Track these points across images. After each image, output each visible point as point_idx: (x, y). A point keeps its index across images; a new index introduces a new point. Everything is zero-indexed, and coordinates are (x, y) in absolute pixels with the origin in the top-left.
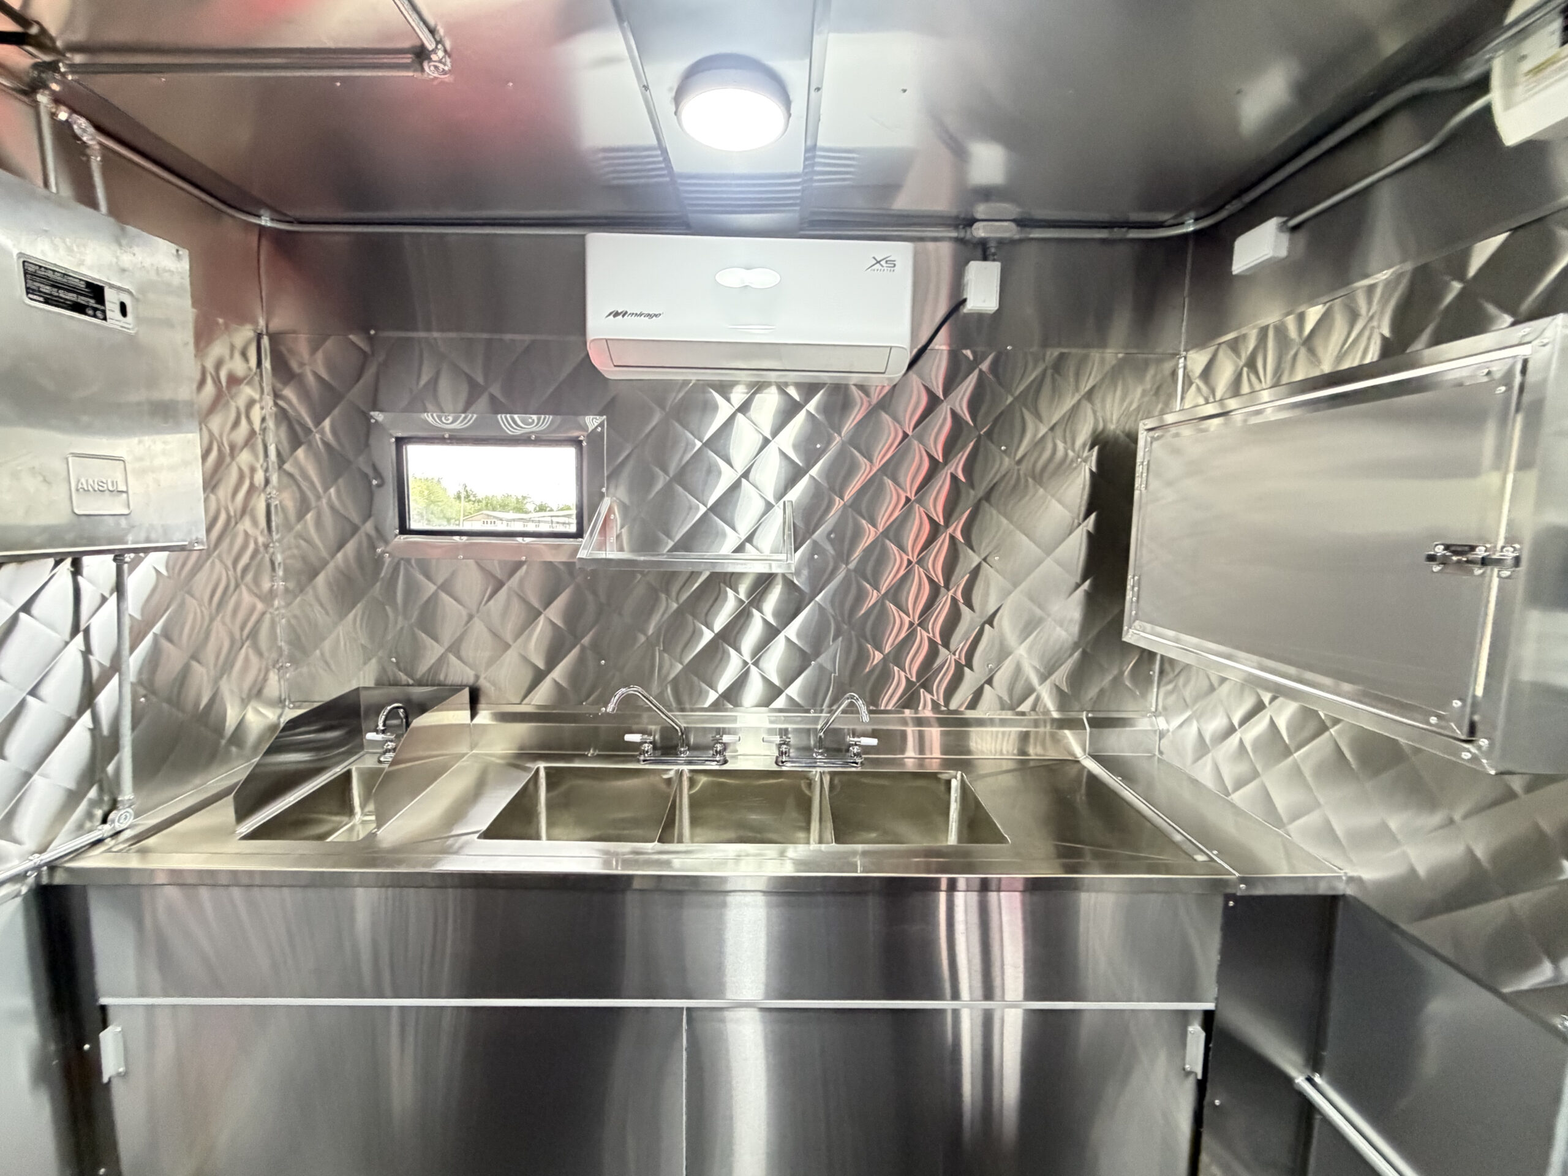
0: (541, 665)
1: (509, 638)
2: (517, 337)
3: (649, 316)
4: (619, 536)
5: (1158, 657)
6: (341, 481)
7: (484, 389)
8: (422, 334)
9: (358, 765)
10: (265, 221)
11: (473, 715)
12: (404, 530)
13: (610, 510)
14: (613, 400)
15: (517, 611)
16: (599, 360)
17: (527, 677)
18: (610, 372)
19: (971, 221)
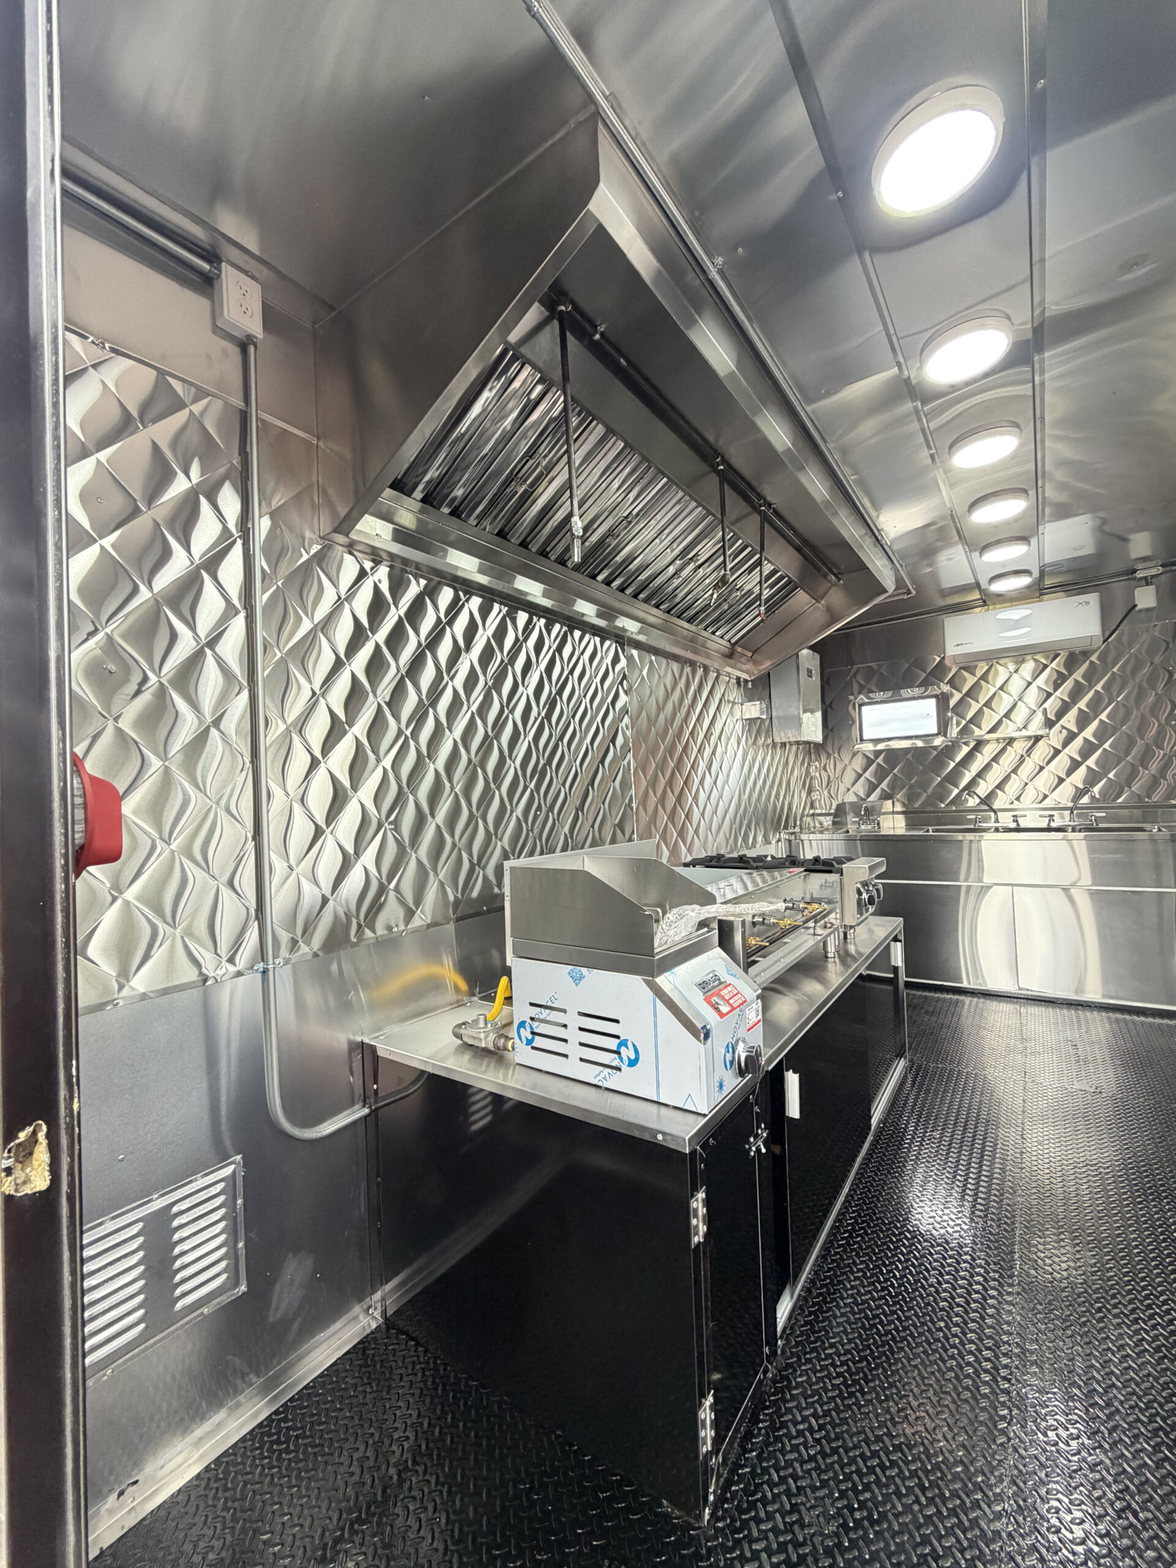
12: (863, 740)
16: (948, 663)
19: (1135, 571)
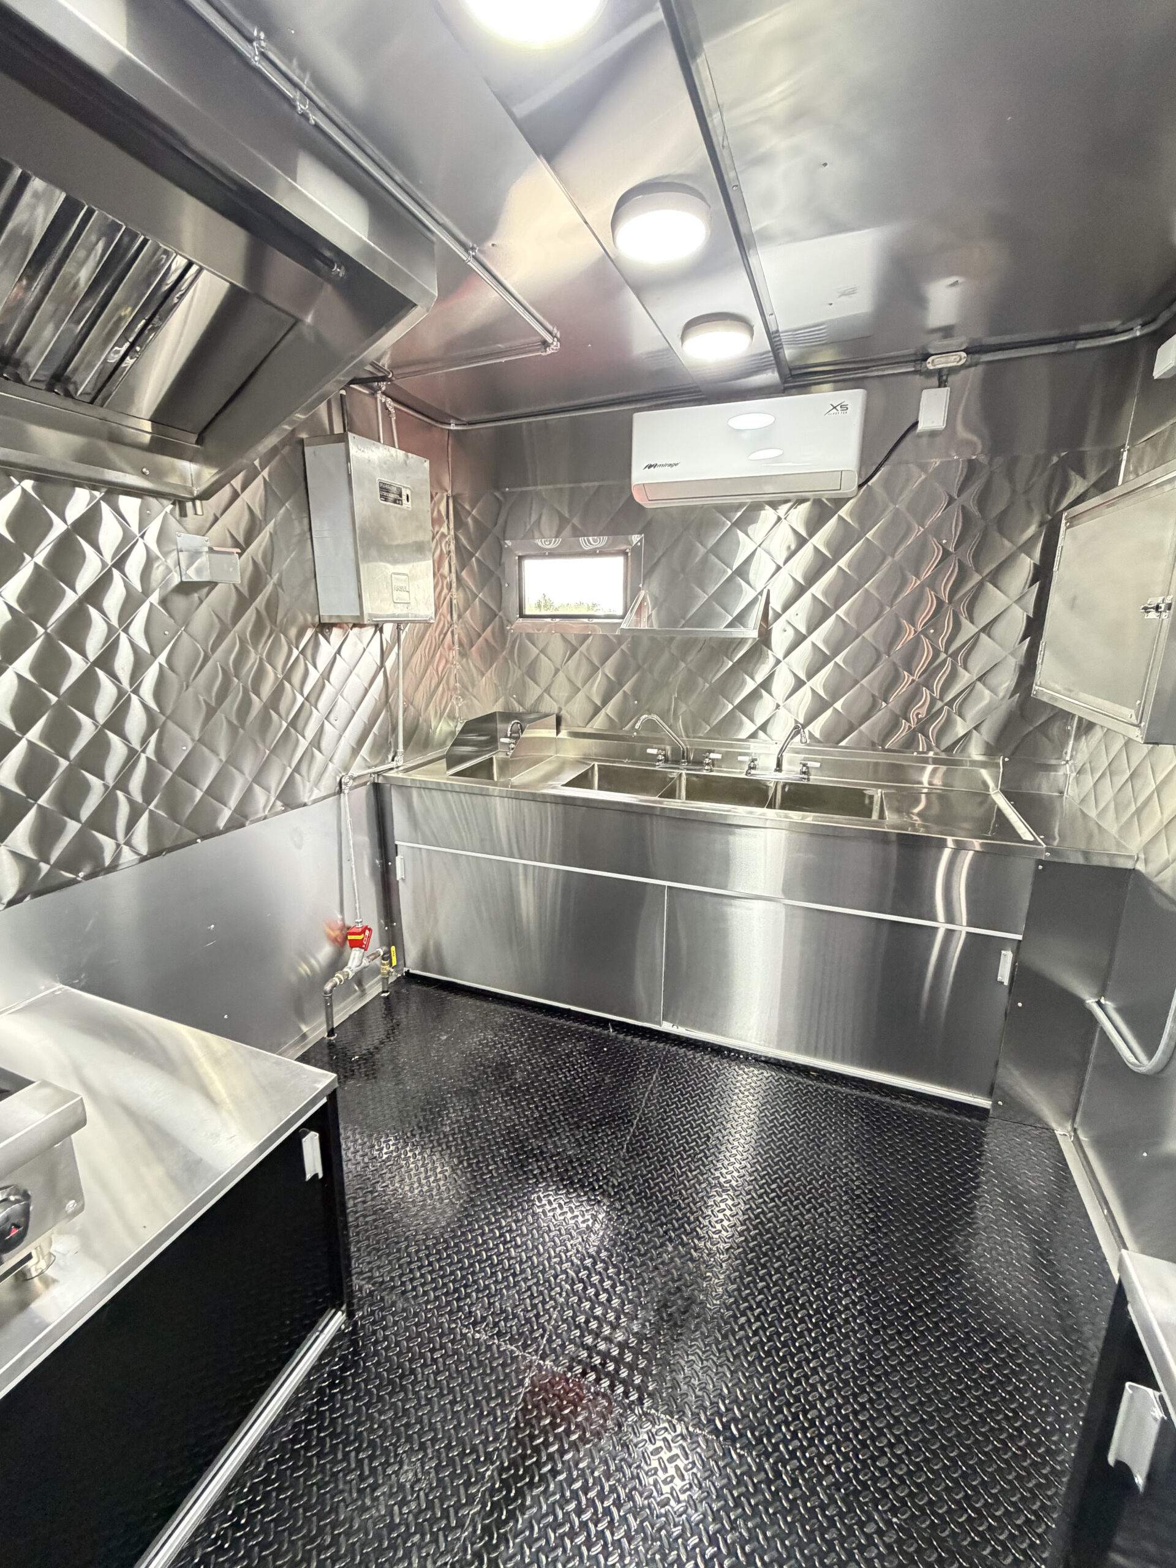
0: (599, 703)
1: (579, 685)
2: (591, 484)
3: (671, 465)
4: (649, 617)
5: (1076, 719)
6: (486, 589)
7: (568, 521)
8: (531, 488)
9: (497, 757)
10: (453, 427)
11: (558, 733)
12: (522, 615)
13: (644, 599)
14: (649, 523)
15: (585, 669)
16: (638, 498)
17: (590, 710)
18: (648, 505)
19: (926, 357)
